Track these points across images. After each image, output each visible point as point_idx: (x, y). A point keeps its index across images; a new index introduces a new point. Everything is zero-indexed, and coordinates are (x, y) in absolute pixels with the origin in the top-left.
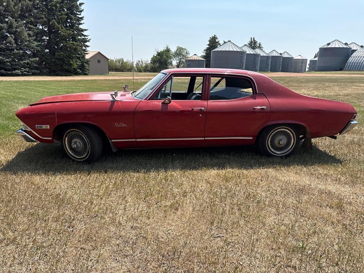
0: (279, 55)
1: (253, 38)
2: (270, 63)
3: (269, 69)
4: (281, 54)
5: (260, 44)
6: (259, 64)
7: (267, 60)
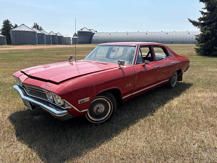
0: (55, 35)
1: (35, 24)
2: (51, 39)
3: (51, 43)
4: (56, 34)
5: (41, 28)
6: (45, 40)
7: (50, 38)
